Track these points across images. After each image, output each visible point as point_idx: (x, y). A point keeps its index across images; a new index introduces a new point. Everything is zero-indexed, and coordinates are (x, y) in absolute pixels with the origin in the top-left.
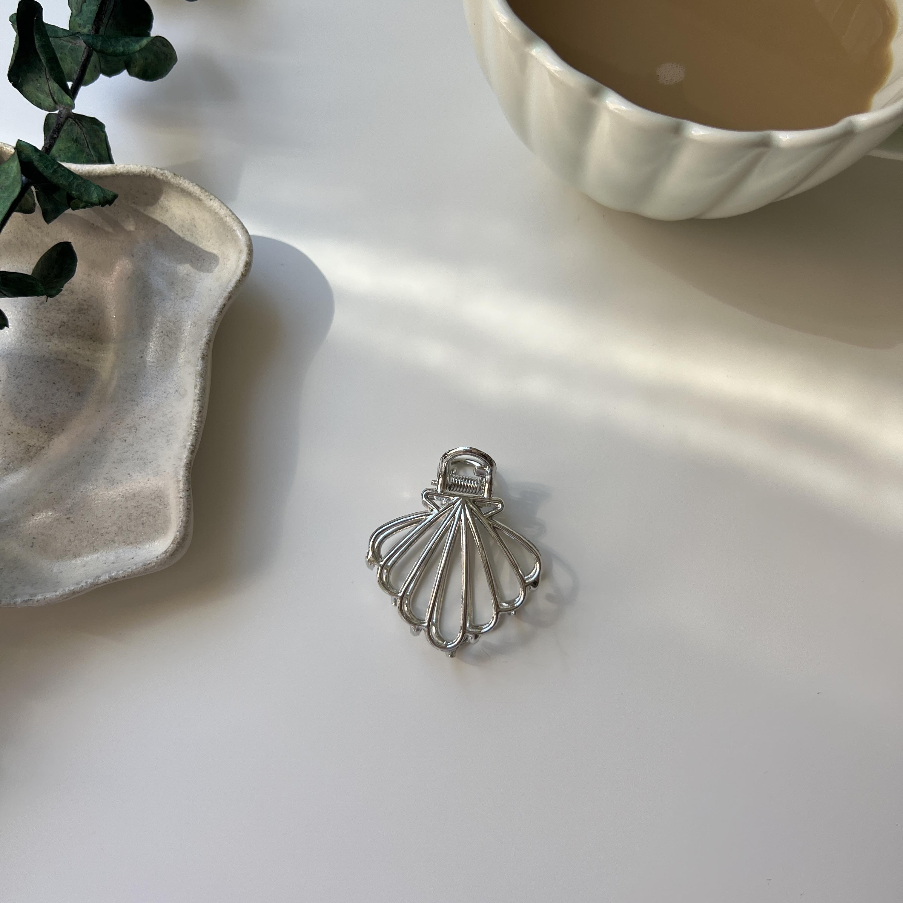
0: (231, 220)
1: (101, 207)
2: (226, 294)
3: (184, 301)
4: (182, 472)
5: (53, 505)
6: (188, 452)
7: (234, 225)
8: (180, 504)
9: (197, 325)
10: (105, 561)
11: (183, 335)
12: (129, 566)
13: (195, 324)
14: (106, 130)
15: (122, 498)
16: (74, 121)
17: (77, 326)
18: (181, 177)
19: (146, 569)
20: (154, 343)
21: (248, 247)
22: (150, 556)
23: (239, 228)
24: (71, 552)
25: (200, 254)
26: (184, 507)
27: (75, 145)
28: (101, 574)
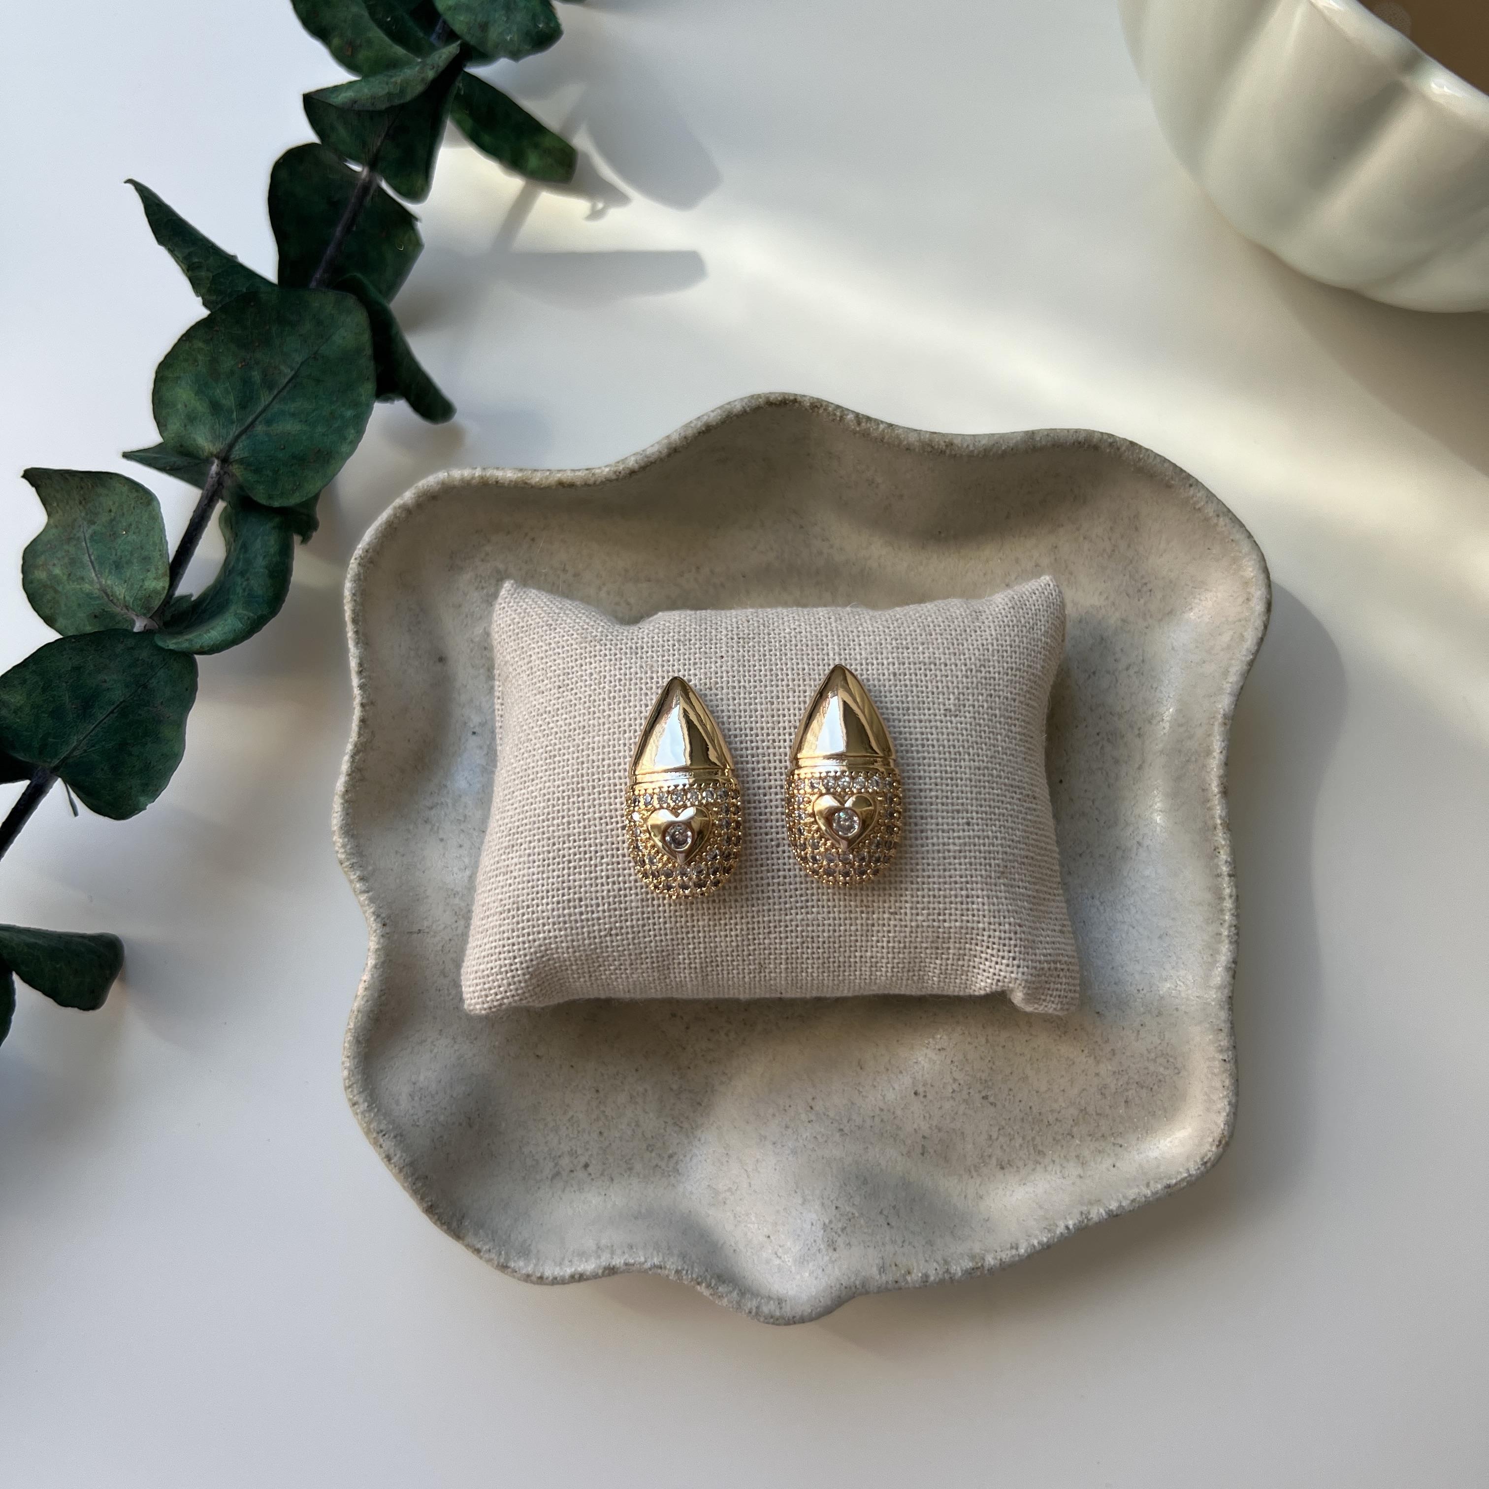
8: (1220, 1071)
24: (994, 1161)
26: (1229, 1078)
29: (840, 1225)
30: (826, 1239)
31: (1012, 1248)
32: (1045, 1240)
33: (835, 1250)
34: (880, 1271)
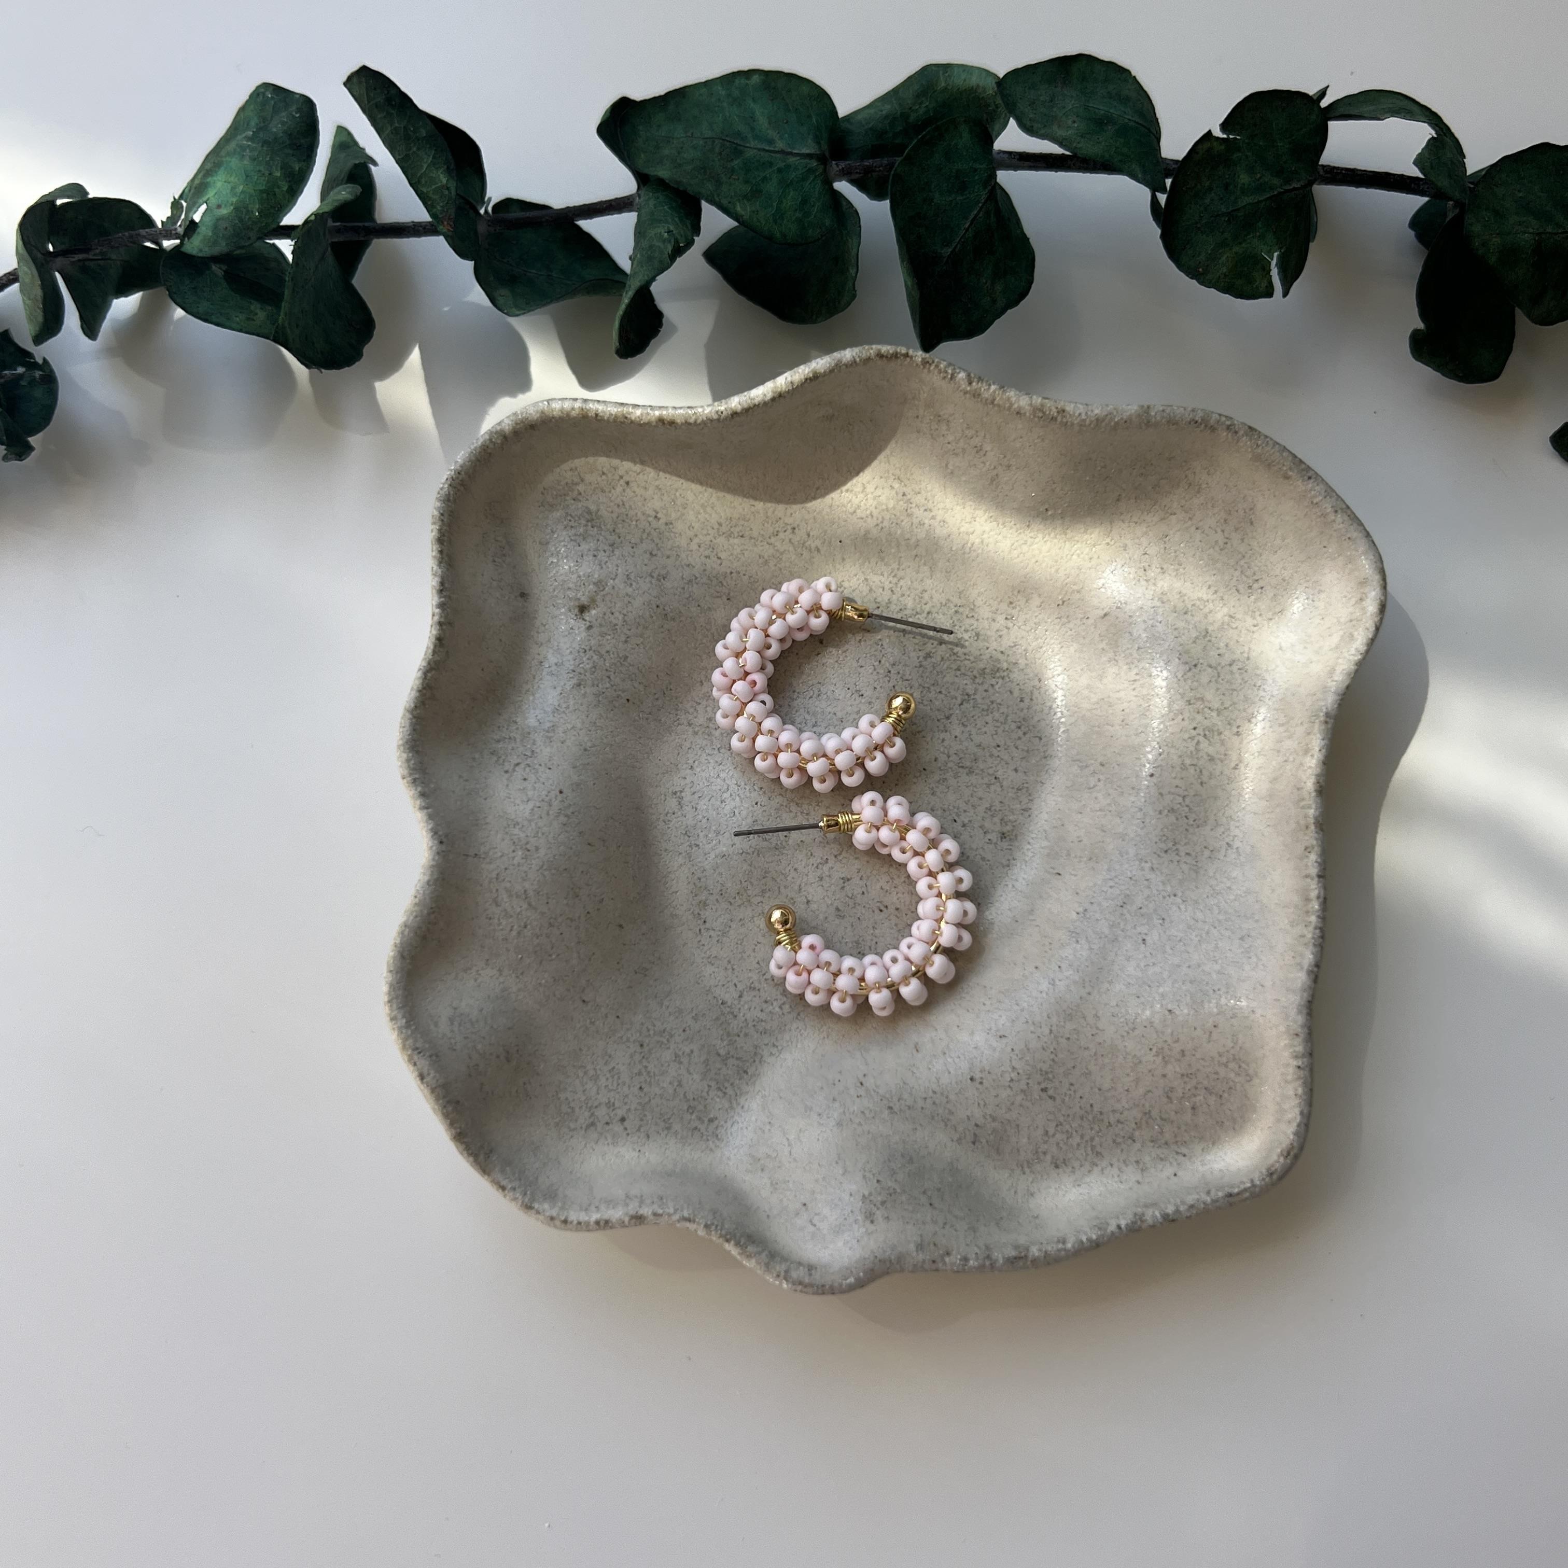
8: (1296, 1079)
26: (1306, 1087)
29: (879, 1199)
30: (863, 1211)
31: (1058, 1242)
32: (1094, 1237)
33: (872, 1222)
34: (917, 1247)
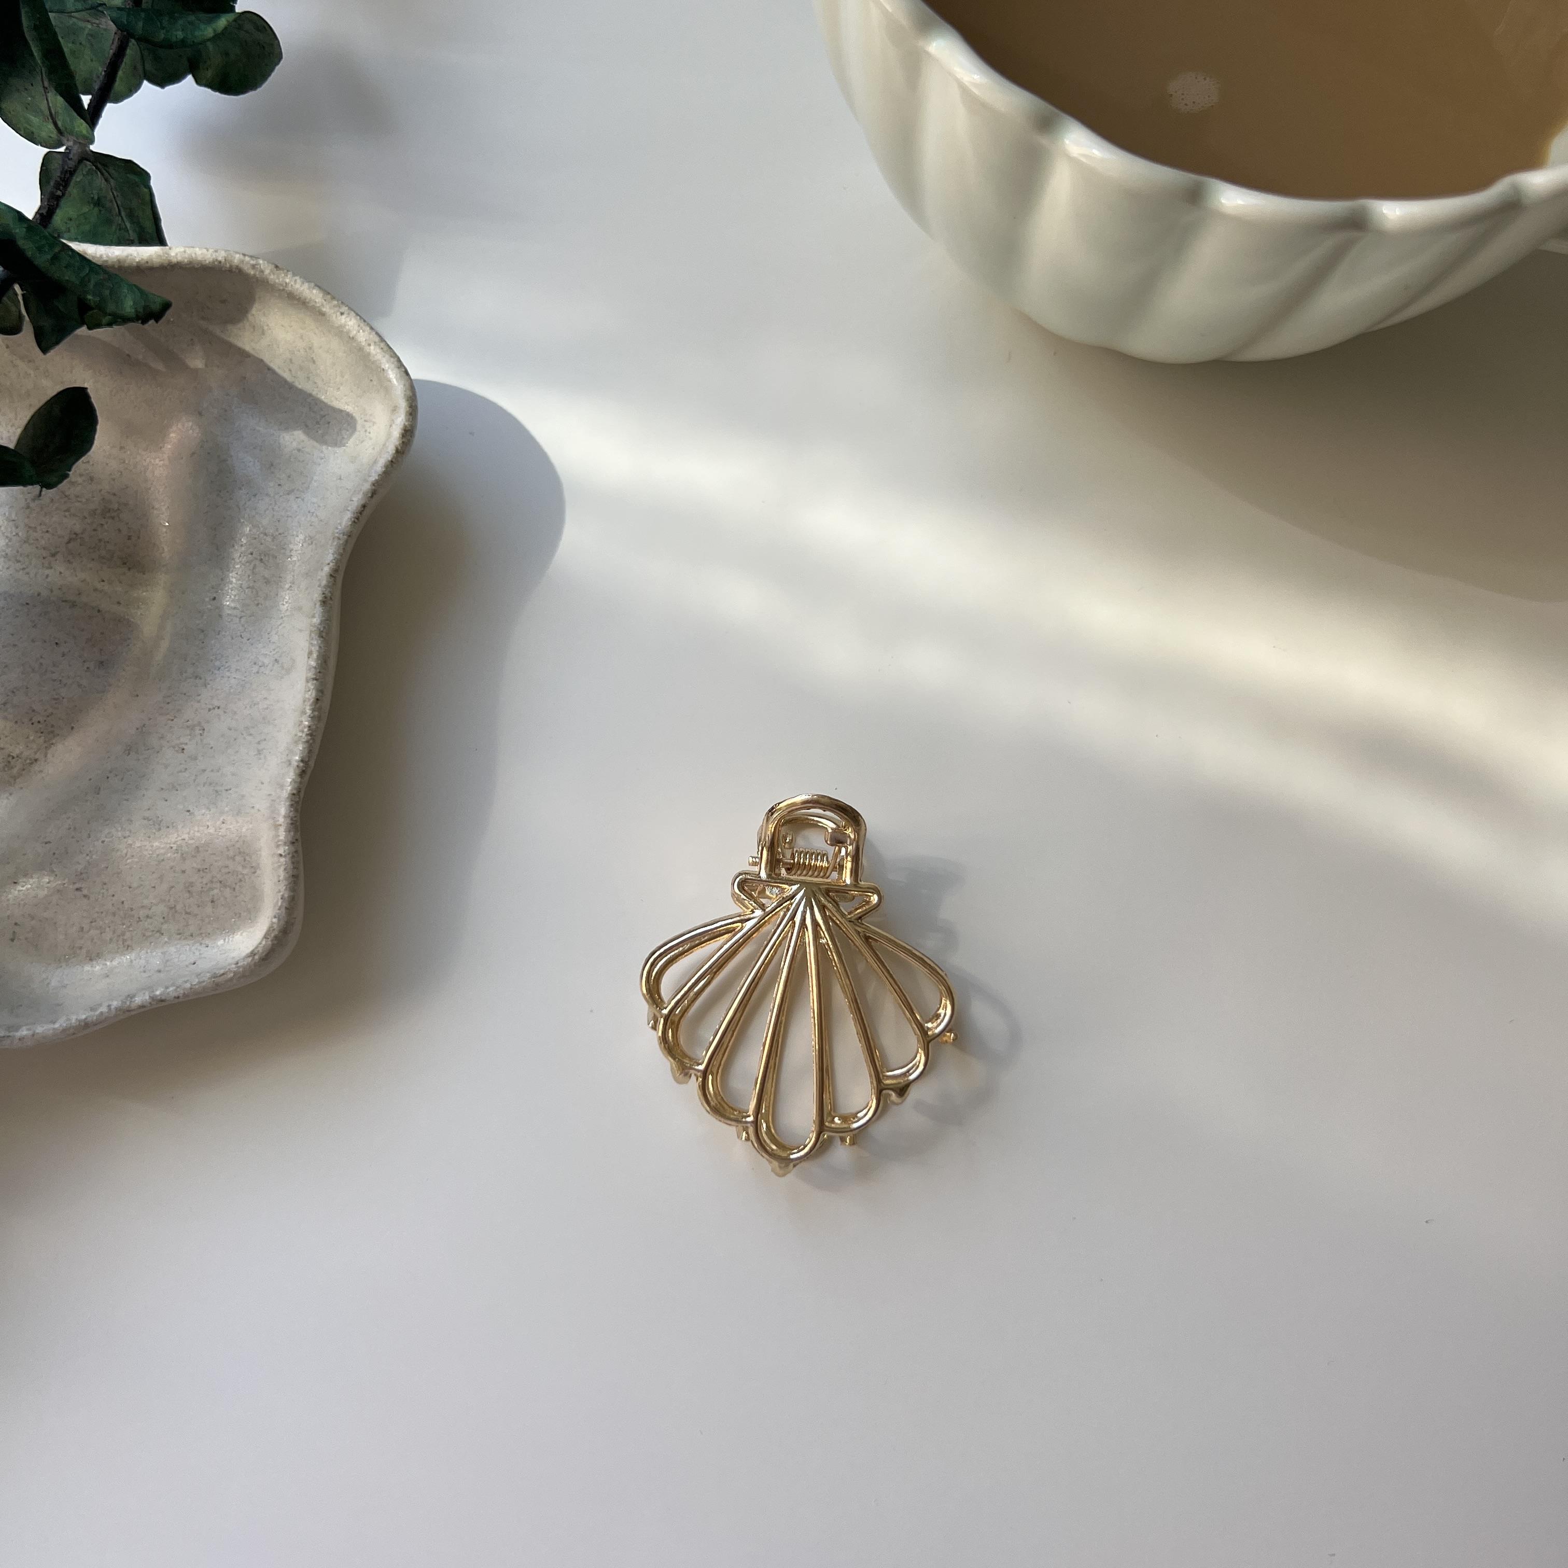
0: (378, 351)
1: (141, 325)
2: (367, 487)
3: (292, 497)
4: (283, 810)
5: (51, 864)
6: (295, 772)
7: (384, 360)
8: (280, 866)
9: (314, 542)
10: (145, 967)
11: (289, 559)
12: (186, 979)
13: (311, 540)
14: (153, 183)
15: (176, 855)
16: (94, 166)
17: (100, 540)
18: (288, 271)
19: (217, 985)
20: (237, 574)
21: (408, 400)
22: (226, 960)
23: (393, 366)
24: (84, 951)
25: (322, 413)
26: (287, 873)
27: (96, 209)
28: (135, 992)
